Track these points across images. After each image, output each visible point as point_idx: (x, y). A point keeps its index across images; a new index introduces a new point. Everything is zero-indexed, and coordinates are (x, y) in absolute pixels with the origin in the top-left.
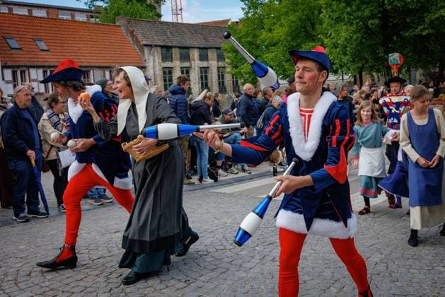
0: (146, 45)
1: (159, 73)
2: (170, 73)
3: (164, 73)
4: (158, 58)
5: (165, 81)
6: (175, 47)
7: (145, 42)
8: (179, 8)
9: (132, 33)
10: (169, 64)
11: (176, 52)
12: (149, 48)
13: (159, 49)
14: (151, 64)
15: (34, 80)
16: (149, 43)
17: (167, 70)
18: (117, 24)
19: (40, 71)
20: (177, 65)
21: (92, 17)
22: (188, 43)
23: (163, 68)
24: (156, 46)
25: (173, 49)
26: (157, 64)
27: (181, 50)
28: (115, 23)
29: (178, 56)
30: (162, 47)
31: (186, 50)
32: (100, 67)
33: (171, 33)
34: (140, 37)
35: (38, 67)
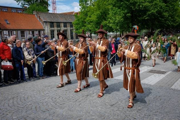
0: (44, 22)
1: (49, 32)
2: (53, 32)
3: (51, 32)
4: (49, 26)
5: (51, 35)
6: (55, 22)
7: (44, 21)
8: (55, 7)
9: (39, 17)
10: (53, 29)
11: (55, 24)
12: (46, 23)
13: (49, 23)
14: (46, 29)
15: (5, 35)
16: (46, 21)
17: (52, 31)
18: (34, 14)
19: (7, 32)
20: (56, 29)
21: (24, 11)
22: (59, 21)
23: (51, 30)
24: (48, 22)
25: (54, 23)
26: (49, 29)
27: (57, 24)
28: (33, 13)
29: (56, 26)
30: (50, 22)
31: (59, 24)
32: (28, 30)
33: (53, 17)
34: (42, 19)
35: (6, 30)
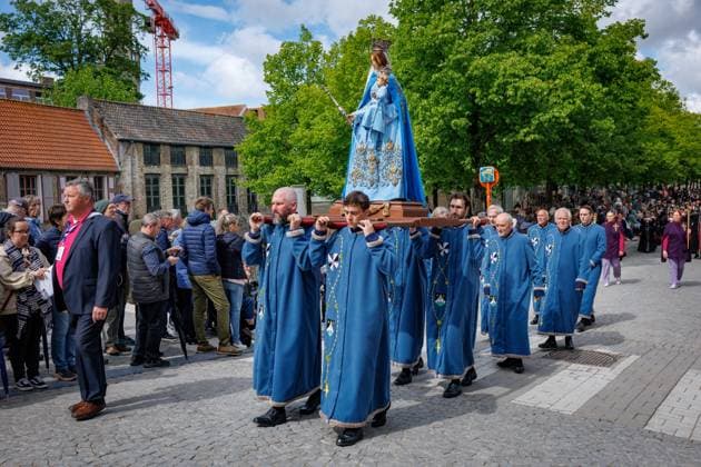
0: (121, 140)
1: (140, 181)
2: (156, 181)
3: (148, 182)
4: (138, 158)
5: (148, 193)
6: (164, 144)
7: (120, 136)
8: (168, 85)
9: (101, 120)
10: (154, 169)
11: (165, 153)
12: (127, 144)
13: (141, 146)
14: (129, 168)
16: (126, 138)
17: (151, 178)
18: (79, 107)
20: (166, 170)
21: (38, 94)
22: (182, 139)
23: (146, 175)
24: (136, 142)
25: (162, 147)
26: (137, 169)
27: (175, 149)
28: (75, 106)
29: (169, 158)
30: (145, 143)
31: (181, 149)
32: (51, 171)
33: (158, 123)
34: (112, 127)
